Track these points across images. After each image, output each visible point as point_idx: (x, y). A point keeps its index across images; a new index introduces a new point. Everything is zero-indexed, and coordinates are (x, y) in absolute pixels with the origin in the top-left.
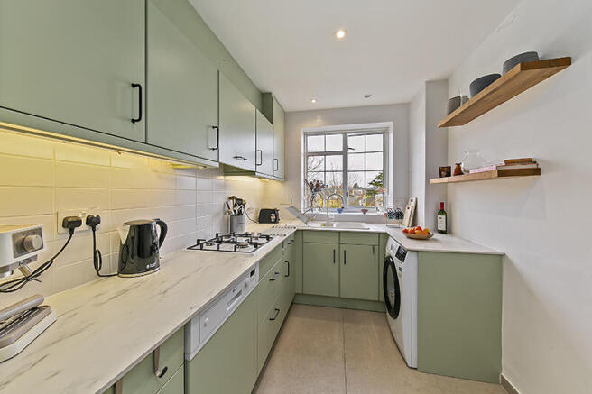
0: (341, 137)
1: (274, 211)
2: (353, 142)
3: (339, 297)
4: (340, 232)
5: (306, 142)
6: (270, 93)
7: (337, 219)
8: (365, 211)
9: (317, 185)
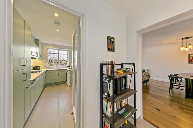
0: (58, 50)
1: (39, 67)
2: (61, 52)
3: (57, 82)
4: (57, 70)
5: (48, 50)
6: (38, 40)
7: (56, 68)
8: (63, 66)
9: (51, 61)
